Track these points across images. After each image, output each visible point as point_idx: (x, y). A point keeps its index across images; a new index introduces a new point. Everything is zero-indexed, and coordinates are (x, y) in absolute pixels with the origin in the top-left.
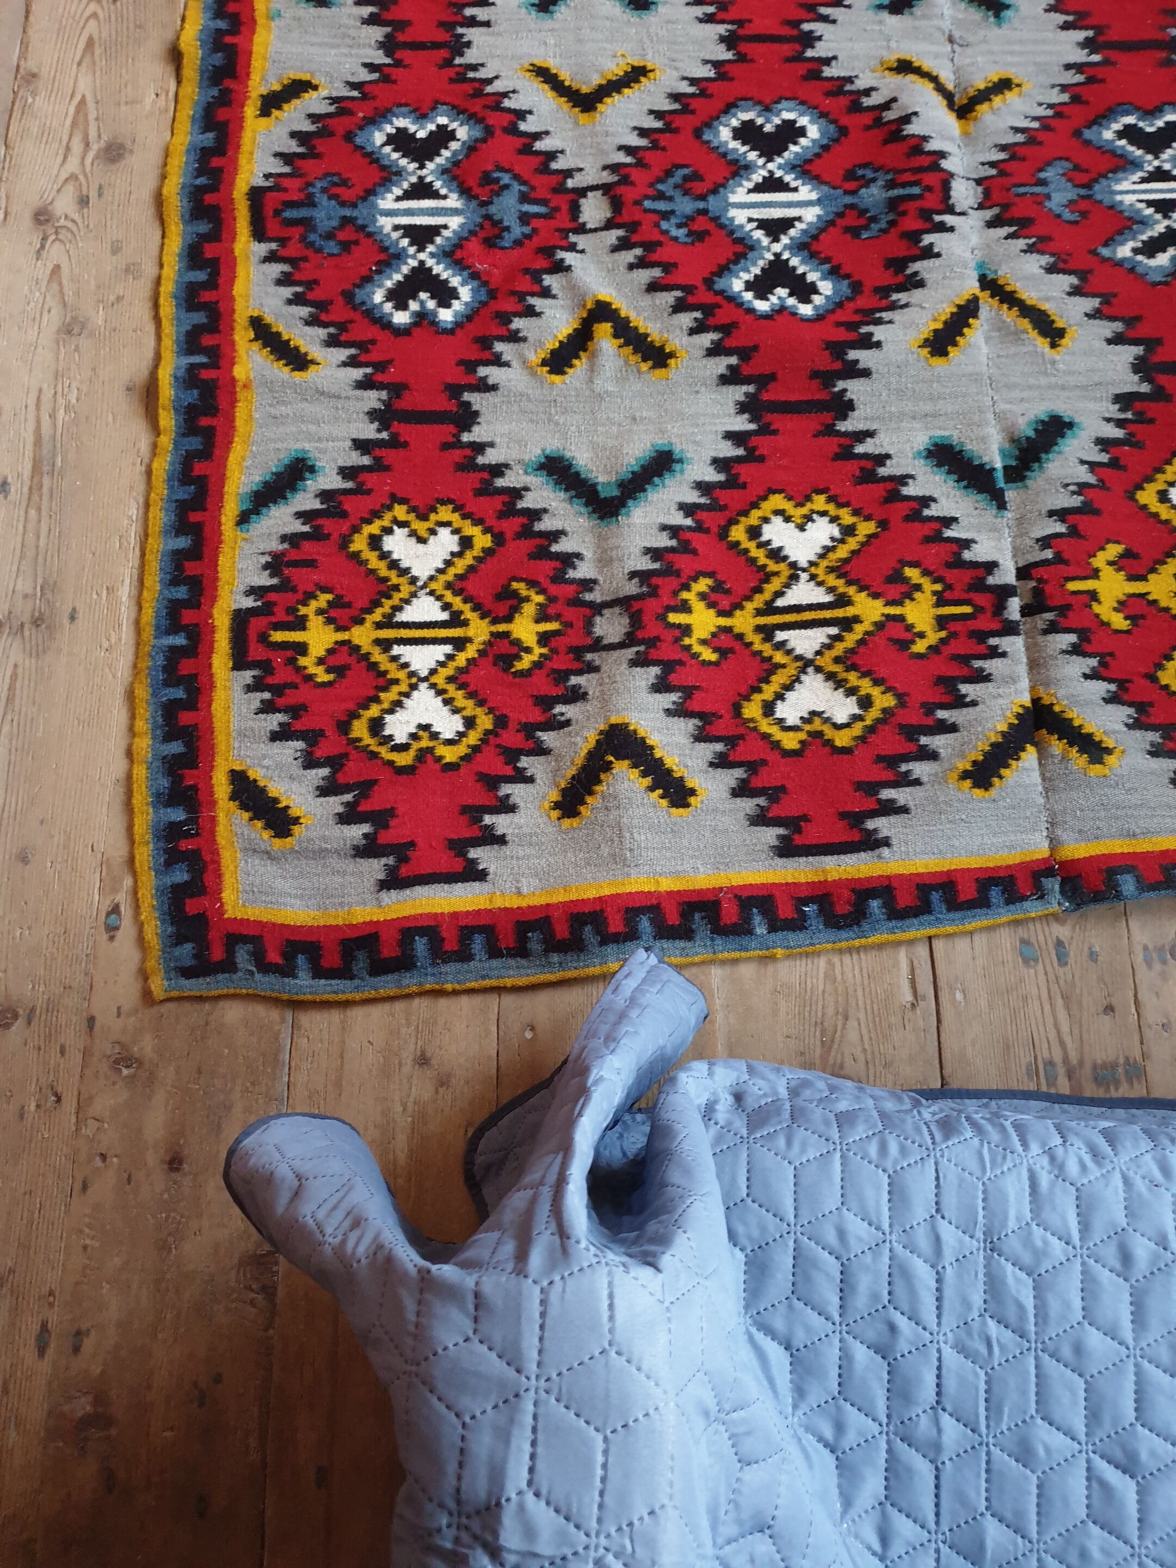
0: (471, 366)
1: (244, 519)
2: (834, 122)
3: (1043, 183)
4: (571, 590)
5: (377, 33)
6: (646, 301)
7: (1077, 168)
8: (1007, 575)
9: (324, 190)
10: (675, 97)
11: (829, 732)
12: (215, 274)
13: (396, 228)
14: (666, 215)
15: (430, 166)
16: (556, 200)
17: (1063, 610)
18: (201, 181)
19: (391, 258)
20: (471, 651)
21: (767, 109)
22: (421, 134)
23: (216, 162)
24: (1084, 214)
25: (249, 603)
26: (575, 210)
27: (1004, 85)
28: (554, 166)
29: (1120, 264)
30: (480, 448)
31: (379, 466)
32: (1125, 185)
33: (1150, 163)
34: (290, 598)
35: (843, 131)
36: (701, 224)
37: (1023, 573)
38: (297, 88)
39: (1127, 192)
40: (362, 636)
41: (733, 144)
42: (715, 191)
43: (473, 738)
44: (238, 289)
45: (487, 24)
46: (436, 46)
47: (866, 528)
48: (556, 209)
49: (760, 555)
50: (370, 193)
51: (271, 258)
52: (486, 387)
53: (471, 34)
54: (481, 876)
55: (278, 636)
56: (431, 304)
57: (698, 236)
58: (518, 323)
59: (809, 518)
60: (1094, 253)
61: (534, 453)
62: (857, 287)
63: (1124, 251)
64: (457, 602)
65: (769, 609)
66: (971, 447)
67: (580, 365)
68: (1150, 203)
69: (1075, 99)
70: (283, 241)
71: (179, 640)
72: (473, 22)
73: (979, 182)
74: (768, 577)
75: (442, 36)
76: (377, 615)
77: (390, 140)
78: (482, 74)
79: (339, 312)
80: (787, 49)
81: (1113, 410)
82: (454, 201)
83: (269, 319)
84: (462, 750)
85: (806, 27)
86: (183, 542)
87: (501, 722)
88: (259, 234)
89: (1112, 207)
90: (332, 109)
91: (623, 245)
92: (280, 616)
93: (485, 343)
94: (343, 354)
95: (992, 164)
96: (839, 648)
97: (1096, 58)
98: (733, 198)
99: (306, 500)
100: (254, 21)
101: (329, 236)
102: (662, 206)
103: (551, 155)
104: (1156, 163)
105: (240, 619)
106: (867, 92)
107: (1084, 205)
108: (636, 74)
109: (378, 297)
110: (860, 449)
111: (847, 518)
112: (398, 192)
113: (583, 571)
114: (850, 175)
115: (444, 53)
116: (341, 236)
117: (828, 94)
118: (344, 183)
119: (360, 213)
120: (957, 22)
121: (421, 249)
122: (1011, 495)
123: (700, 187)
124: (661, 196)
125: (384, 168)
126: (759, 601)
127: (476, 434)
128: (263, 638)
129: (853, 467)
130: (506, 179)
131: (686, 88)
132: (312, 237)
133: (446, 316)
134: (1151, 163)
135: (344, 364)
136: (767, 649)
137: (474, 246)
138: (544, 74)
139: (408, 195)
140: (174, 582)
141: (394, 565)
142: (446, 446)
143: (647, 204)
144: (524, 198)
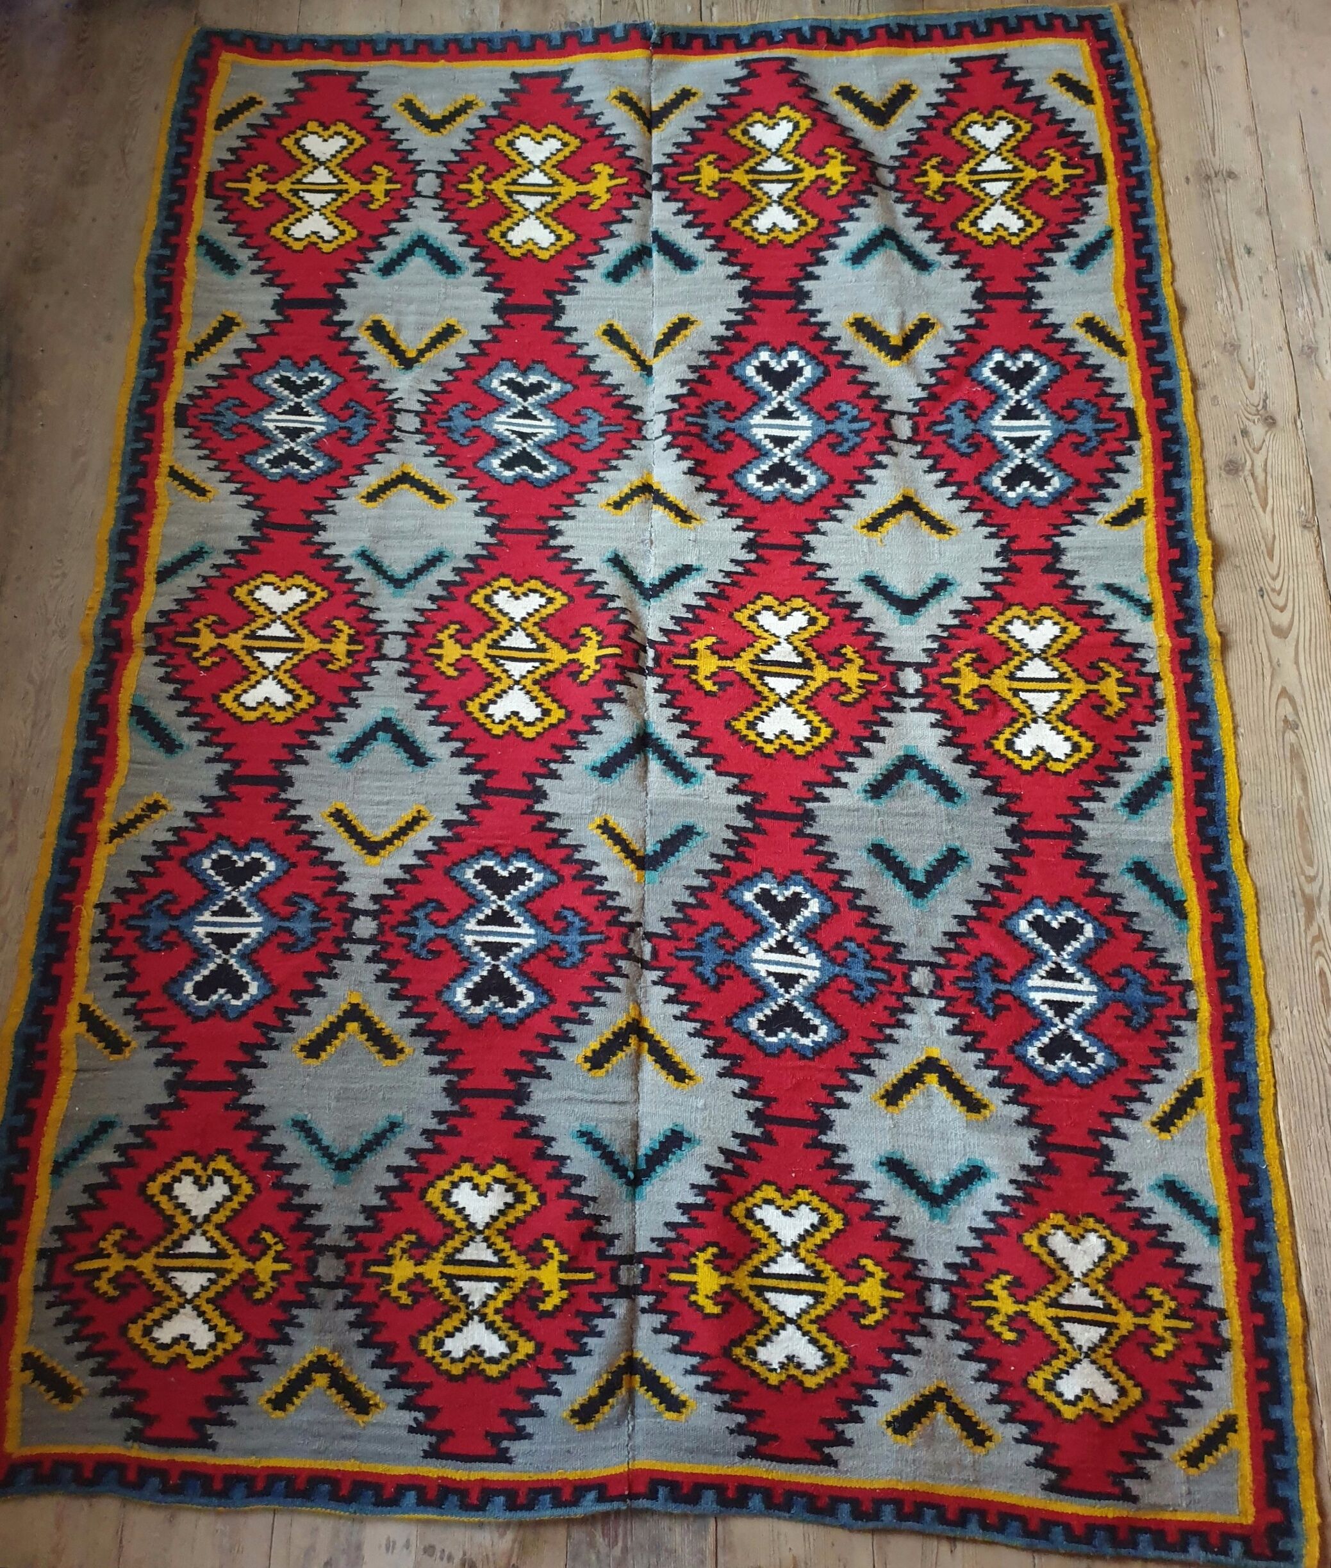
0: (979, 325)
1: (1109, 234)
2: (737, 484)
3: (601, 434)
4: (910, 197)
5: (1067, 563)
6: (866, 362)
7: (577, 446)
8: (657, 196)
9: (1089, 440)
10: (847, 507)
11: (765, 119)
12: (1155, 386)
13: (1037, 418)
14: (854, 420)
15: (1018, 462)
16: (928, 436)
17: (631, 168)
18: (1176, 448)
19: (1039, 395)
20: (967, 168)
21: (783, 493)
22: (1026, 484)
23: (1169, 466)
24: (578, 413)
25: (1099, 188)
26: (915, 429)
27: (618, 505)
28: (930, 462)
29: (562, 380)
30: (969, 278)
31: (1031, 266)
32: (547, 432)
34: (1075, 191)
35: (731, 477)
36: (830, 415)
37: (649, 196)
38: (1120, 520)
39: (547, 427)
40: (1030, 174)
41: (806, 472)
42: (821, 437)
43: (962, 124)
44: (1137, 376)
45: (985, 570)
46: (1022, 552)
47: (737, 223)
48: (928, 429)
49: (799, 210)
50: (1058, 439)
51: (1120, 397)
52: (970, 313)
53: (997, 563)
54: (952, 60)
55: (1079, 171)
56: (1008, 364)
57: (832, 407)
58: (951, 351)
59: (770, 230)
60: (576, 387)
61: (936, 274)
62: (730, 370)
63: (556, 387)
64: (976, 192)
65: (795, 182)
66: (669, 266)
67: (909, 326)
68: (534, 418)
69: (570, 496)
70: (1113, 408)
71: (1135, 169)
72: (995, 571)
73: (644, 438)
74: (796, 198)
75: (1018, 559)
76: (1023, 184)
77: (1047, 481)
78: (986, 530)
79: (1070, 361)
80: (767, 539)
81: (579, 286)
82: (999, 435)
83: (1114, 355)
84: (968, 119)
85: (753, 556)
86: (1143, 222)
87: (947, 132)
88: (1130, 413)
89: (558, 416)
90: (1092, 505)
91: (884, 399)
92: (1080, 183)
93: (971, 338)
94: (1063, 334)
95: (634, 447)
96: (757, 159)
97: (552, 523)
98: (808, 433)
99: (1074, 246)
100: (1160, 573)
101: (1081, 412)
102: (856, 426)
103: (932, 469)
104: (525, 445)
105: (1102, 179)
106: (713, 503)
107: (577, 420)
108: (874, 525)
109: (1044, 370)
110: (737, 269)
111: (747, 230)
112: (1039, 443)
113: (902, 208)
114: (729, 445)
115: (1015, 546)
116: (1073, 413)
117: (739, 506)
118: (1076, 446)
119: (1062, 426)
120: (645, 556)
121: (1018, 402)
122: (650, 240)
123: (832, 439)
124: (857, 433)
125: (1050, 460)
126: (801, 186)
127: (973, 286)
128: (1087, 170)
129: (742, 259)
130: (964, 447)
131: (840, 513)
132: (1094, 410)
133: (998, 356)
134: (528, 446)
135: (1061, 326)
136: (797, 160)
137: (982, 404)
138: (940, 527)
139: (1031, 440)
140: (1144, 200)
141: (1016, 212)
142: (992, 278)
143: (867, 424)
144: (950, 434)
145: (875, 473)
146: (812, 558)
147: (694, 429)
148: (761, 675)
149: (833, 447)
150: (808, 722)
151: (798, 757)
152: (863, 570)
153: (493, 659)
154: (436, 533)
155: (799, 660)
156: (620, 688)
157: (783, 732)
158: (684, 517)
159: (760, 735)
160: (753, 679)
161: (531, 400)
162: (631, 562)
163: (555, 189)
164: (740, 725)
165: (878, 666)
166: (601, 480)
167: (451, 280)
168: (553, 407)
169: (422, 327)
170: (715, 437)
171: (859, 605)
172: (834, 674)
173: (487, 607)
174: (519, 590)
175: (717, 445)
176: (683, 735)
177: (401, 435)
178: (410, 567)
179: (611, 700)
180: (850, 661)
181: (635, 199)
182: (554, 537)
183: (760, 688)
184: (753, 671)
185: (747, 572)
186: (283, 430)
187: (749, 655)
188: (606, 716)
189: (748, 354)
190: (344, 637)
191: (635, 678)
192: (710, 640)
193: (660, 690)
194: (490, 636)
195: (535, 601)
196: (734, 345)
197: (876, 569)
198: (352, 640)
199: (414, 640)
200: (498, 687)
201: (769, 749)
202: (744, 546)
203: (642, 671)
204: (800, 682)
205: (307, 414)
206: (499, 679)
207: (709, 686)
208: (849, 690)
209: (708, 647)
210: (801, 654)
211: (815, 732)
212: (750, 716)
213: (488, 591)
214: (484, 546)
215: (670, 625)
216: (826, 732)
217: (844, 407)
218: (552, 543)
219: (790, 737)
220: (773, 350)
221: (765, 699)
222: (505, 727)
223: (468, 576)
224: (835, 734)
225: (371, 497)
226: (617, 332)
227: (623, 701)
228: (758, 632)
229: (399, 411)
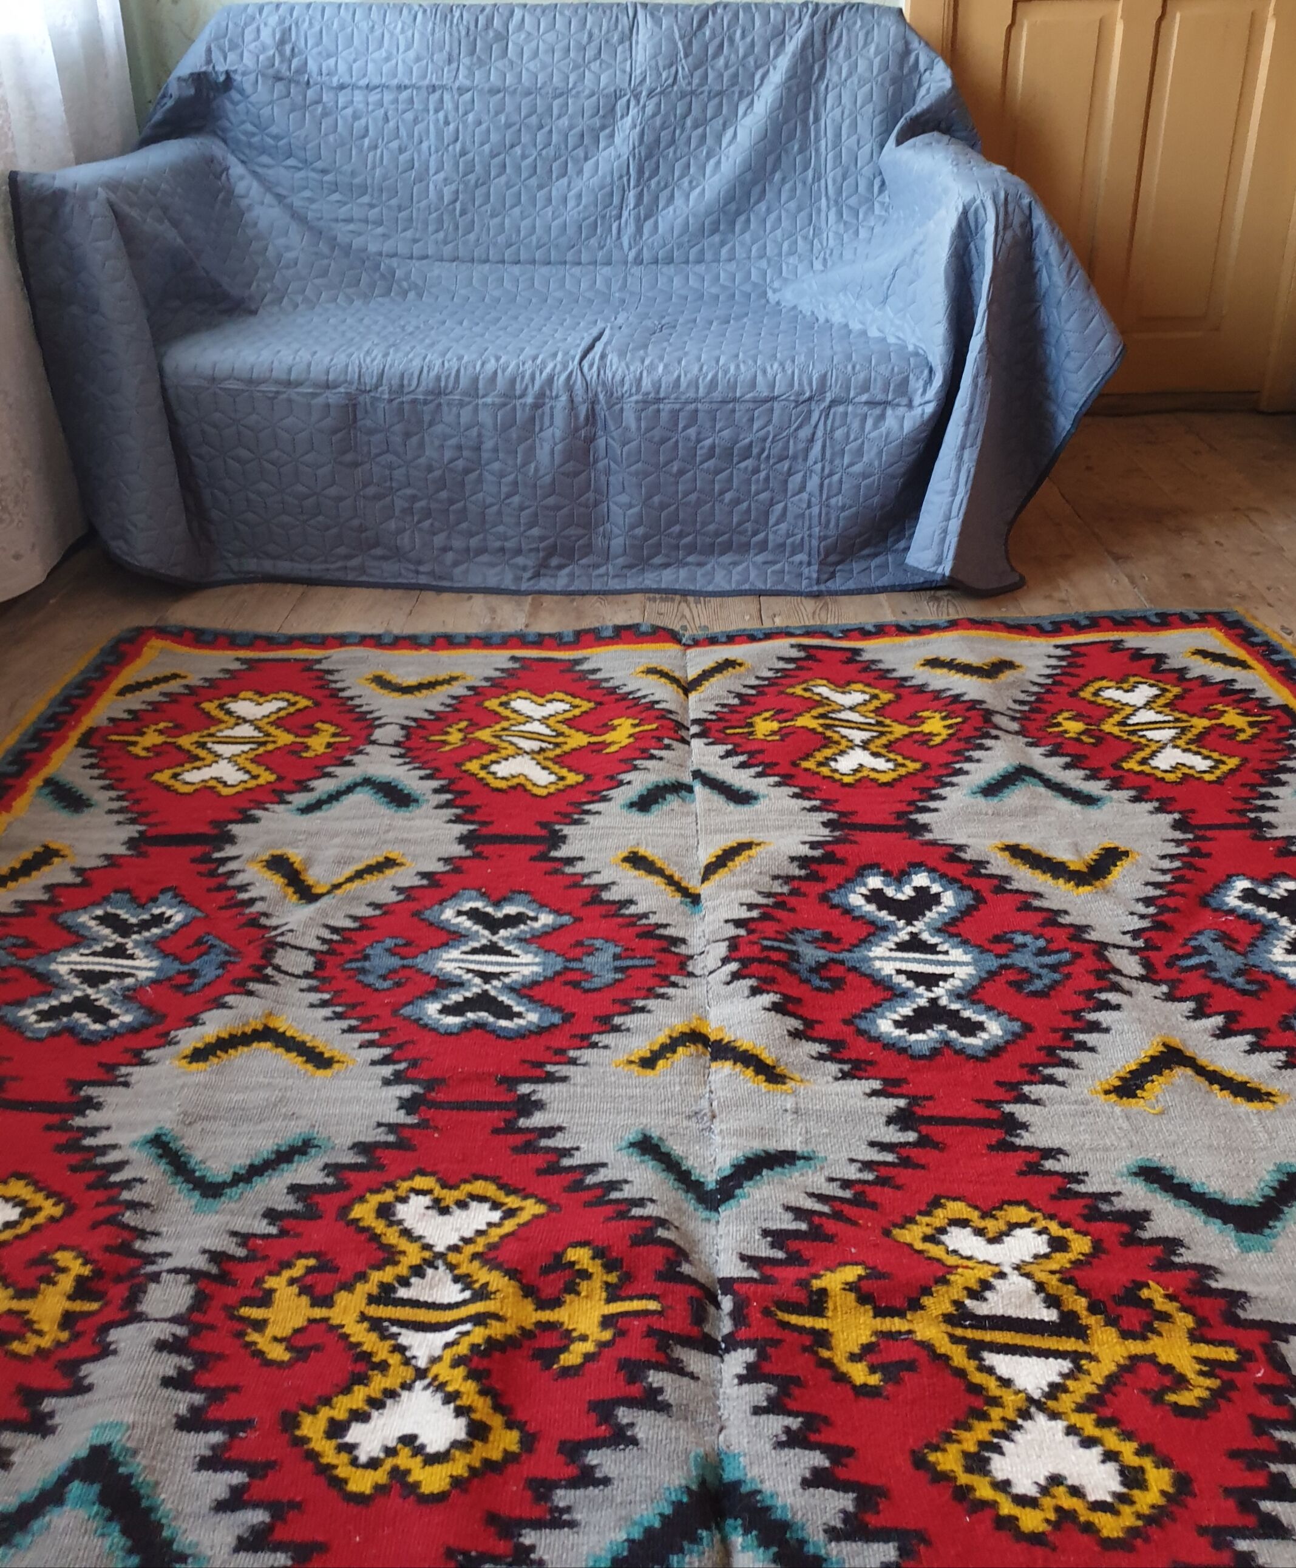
0: (1197, 853)
2: (861, 1033)
3: (617, 970)
4: (1045, 742)
6: (1037, 888)
7: (576, 984)
8: (697, 742)
10: (1068, 1064)
11: (832, 686)
14: (1041, 952)
16: (1174, 974)
17: (661, 718)
20: (1112, 720)
21: (947, 1044)
24: (580, 945)
26: (1148, 965)
27: (648, 1062)
28: (1190, 1005)
29: (556, 911)
30: (1160, 811)
31: (1244, 800)
32: (527, 971)
33: (495, 987)
34: (1269, 736)
35: (848, 1023)
36: (999, 948)
37: (686, 741)
39: (527, 964)
40: (1200, 723)
41: (982, 1018)
42: (992, 974)
43: (1091, 689)
47: (808, 764)
48: (1168, 965)
49: (892, 755)
52: (1177, 842)
54: (1056, 646)
55: (1265, 719)
56: (1262, 891)
57: (999, 939)
58: (1165, 878)
59: (856, 771)
60: (577, 919)
61: (1109, 807)
62: (824, 898)
63: (546, 919)
64: (1135, 738)
65: (882, 732)
66: (718, 798)
67: (1090, 854)
68: (508, 954)
69: (560, 1051)
73: (691, 975)
74: (885, 746)
76: (1194, 731)
80: (931, 1109)
81: (590, 818)
84: (1097, 685)
85: (911, 1136)
87: (1073, 695)
89: (547, 951)
91: (1082, 929)
93: (1190, 867)
95: (673, 985)
96: (828, 708)
97: (524, 1089)
98: (970, 969)
102: (1047, 959)
103: (1198, 1014)
104: (487, 987)
106: (822, 1058)
107: (578, 952)
108: (1126, 1088)
110: (816, 803)
111: (824, 770)
113: (1037, 750)
114: (837, 982)
117: (871, 1063)
120: (701, 1137)
122: (689, 777)
123: (1011, 975)
124: (1053, 968)
126: (891, 737)
127: (1169, 817)
128: (1275, 717)
129: (821, 794)
130: (1241, 984)
131: (1059, 1073)
133: (1242, 884)
134: (493, 988)
136: (880, 718)
137: (1244, 935)
141: (1197, 754)
142: (1192, 811)
143: (1066, 956)
144: (1209, 968)
145: (1104, 1017)
146: (1026, 1139)
147: (775, 956)
148: (975, 1349)
149: (1018, 986)
150: (1110, 1456)
151: (1109, 1544)
152: (1132, 1158)
153: (376, 1325)
154: (306, 1111)
155: (1051, 1315)
156: (656, 1378)
157: (1056, 1480)
158: (771, 1074)
159: (1004, 1486)
160: (959, 1356)
161: (503, 932)
162: (676, 1147)
163: (560, 739)
164: (949, 1460)
165: (1228, 1332)
166: (617, 1029)
167: (403, 813)
168: (541, 941)
169: (342, 862)
170: (812, 970)
171: (1145, 1215)
172: (1137, 1347)
173: (379, 1226)
174: (450, 1197)
175: (817, 982)
176: (816, 1480)
177: (278, 977)
178: (241, 1162)
179: (632, 1403)
180: (1165, 1317)
181: (666, 741)
182: (528, 1114)
183: (978, 1378)
184: (955, 1340)
185: (905, 1162)
186: (80, 974)
187: (939, 1303)
188: (622, 1438)
189: (850, 880)
190: (66, 1283)
191: (695, 1360)
192: (851, 1273)
193: (751, 1375)
194: (377, 1277)
195: (480, 1216)
196: (825, 869)
197: (1157, 1156)
198: (82, 1289)
199: (211, 1288)
200: (378, 1383)
201: (1031, 1521)
202: (890, 1121)
203: (711, 1347)
204: (1066, 1365)
205: (131, 957)
206: (383, 1367)
207: (859, 1373)
208: (1181, 1382)
209: (850, 1287)
210: (1053, 1301)
211: (1133, 1478)
212: (969, 1441)
213: (388, 1196)
214: (392, 1128)
215: (764, 1250)
216: (1159, 1479)
217: (1019, 939)
218: (523, 1122)
219: (1076, 1492)
220: (886, 874)
221: (996, 1402)
222: (381, 1476)
223: (352, 1176)
224: (1183, 1483)
225: (199, 1055)
226: (644, 859)
227: (664, 1408)
228: (951, 1260)
229: (283, 945)
